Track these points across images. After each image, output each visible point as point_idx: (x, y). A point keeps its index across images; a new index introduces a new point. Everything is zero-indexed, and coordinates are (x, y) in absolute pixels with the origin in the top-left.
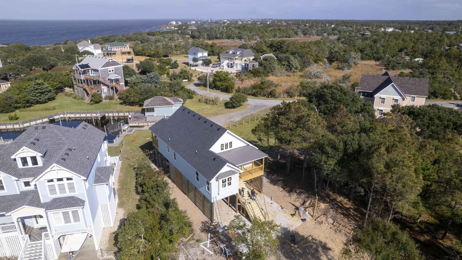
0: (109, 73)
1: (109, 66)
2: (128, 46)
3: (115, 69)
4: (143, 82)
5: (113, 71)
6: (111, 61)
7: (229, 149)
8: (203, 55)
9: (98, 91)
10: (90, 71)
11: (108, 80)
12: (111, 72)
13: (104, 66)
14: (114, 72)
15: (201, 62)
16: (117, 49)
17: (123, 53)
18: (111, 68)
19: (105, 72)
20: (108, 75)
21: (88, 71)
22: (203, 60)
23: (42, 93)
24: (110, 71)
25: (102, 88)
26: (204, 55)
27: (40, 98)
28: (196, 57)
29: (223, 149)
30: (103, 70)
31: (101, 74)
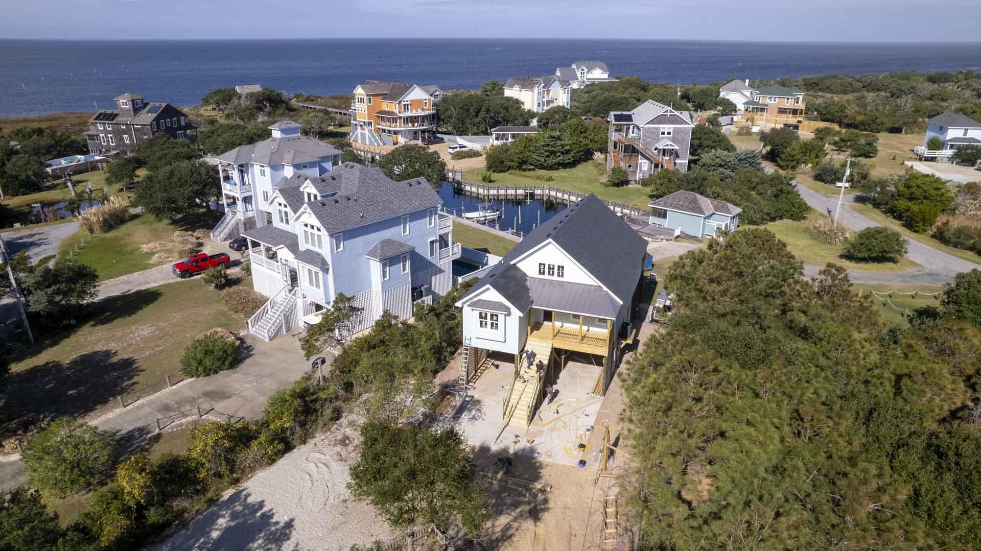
0: (661, 136)
1: (663, 123)
2: (801, 98)
3: (675, 130)
4: (721, 166)
5: (669, 133)
6: (668, 114)
7: (555, 278)
8: (965, 134)
9: (630, 166)
10: (631, 127)
11: (655, 149)
12: (666, 135)
13: (652, 122)
14: (671, 136)
15: (949, 152)
16: (773, 102)
17: (782, 111)
18: (667, 128)
19: (652, 133)
20: (658, 140)
21: (628, 129)
22: (959, 148)
23: (553, 153)
24: (663, 133)
25: (640, 161)
26: (968, 136)
27: (545, 161)
28: (941, 137)
29: (544, 273)
30: (649, 128)
31: (644, 136)
